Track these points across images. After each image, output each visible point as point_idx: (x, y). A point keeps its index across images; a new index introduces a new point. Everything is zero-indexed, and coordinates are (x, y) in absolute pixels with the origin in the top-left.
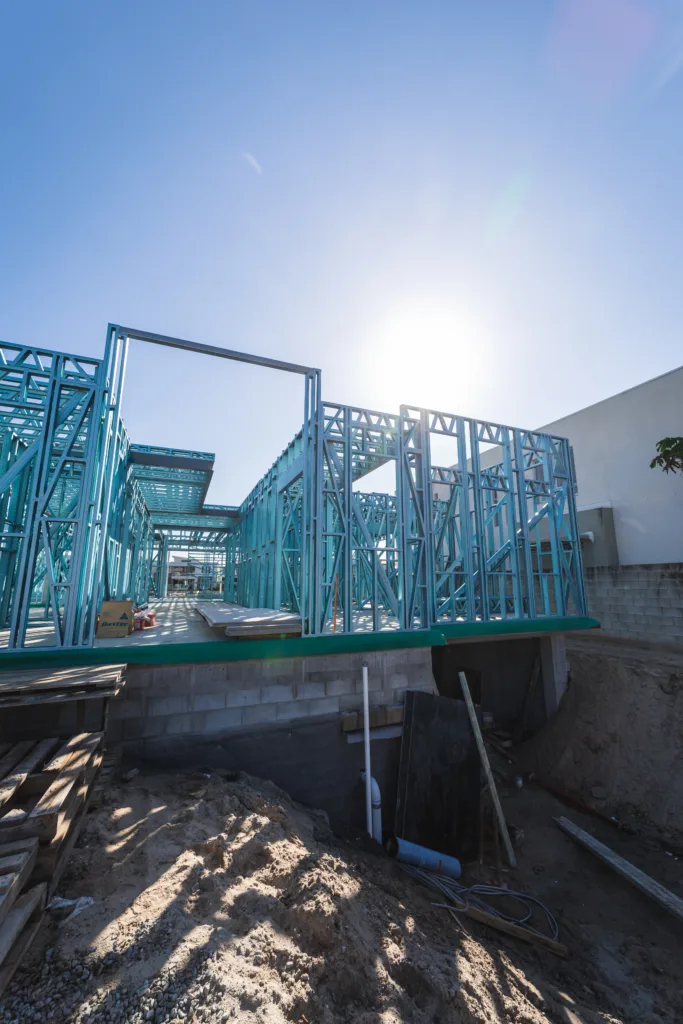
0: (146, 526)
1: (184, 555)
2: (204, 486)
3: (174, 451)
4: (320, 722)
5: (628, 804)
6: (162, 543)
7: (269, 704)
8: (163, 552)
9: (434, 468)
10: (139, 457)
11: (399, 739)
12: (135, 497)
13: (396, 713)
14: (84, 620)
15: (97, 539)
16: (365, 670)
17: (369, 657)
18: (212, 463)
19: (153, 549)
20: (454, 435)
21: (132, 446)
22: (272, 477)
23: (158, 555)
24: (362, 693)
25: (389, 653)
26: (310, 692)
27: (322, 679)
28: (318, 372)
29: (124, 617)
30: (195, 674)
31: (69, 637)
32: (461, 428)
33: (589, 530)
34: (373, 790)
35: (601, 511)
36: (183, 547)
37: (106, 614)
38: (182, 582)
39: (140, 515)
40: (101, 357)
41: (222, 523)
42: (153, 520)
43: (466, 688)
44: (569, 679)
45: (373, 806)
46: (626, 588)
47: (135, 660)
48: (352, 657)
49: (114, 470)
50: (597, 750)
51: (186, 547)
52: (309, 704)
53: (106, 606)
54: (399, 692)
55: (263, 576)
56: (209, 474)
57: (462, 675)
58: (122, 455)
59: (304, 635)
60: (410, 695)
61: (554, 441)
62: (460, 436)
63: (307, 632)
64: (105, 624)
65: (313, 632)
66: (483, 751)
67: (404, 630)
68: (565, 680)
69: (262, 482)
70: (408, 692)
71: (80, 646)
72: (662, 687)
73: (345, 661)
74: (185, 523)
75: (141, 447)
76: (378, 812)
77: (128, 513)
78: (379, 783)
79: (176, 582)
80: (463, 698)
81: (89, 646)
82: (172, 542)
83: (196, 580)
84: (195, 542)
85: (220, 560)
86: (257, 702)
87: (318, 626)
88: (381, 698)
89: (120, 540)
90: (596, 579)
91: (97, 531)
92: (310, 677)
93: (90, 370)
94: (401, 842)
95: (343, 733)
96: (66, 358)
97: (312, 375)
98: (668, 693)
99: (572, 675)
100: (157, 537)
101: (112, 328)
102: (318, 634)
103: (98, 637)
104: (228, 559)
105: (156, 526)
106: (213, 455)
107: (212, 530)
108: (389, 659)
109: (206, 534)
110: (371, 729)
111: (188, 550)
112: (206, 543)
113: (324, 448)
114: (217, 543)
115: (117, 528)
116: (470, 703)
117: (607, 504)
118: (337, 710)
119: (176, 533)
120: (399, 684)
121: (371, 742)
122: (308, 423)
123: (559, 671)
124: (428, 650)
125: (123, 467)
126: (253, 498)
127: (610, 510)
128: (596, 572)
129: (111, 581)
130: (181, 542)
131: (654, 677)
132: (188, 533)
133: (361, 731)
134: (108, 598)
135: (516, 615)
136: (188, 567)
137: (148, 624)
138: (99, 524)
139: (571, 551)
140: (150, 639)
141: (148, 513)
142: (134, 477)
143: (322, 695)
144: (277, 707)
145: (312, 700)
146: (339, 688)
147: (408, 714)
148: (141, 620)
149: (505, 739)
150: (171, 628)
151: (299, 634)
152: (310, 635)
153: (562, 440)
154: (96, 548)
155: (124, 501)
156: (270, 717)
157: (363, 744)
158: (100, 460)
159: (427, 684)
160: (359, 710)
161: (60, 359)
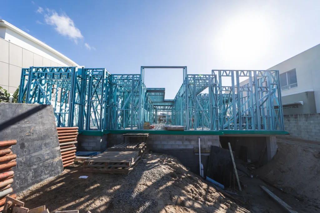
0: (152, 106)
1: (162, 112)
2: (163, 96)
3: (156, 88)
4: (188, 150)
5: (290, 187)
6: (156, 110)
7: (177, 144)
8: (156, 111)
9: (223, 87)
10: (149, 91)
11: (209, 156)
12: (149, 99)
13: (208, 150)
14: (141, 125)
15: (142, 110)
16: (199, 139)
17: (201, 137)
18: (164, 90)
19: (154, 111)
20: (230, 76)
21: (147, 88)
22: (179, 92)
23: (155, 113)
24: (199, 145)
25: (207, 136)
26: (186, 143)
27: (190, 141)
28: (186, 67)
29: (148, 125)
30: (162, 137)
31: (139, 128)
32: (233, 74)
33: (302, 101)
34: (201, 166)
35: (307, 93)
36: (161, 110)
37: (145, 125)
38: (162, 120)
39: (150, 103)
40: (140, 74)
41: (170, 104)
42: (153, 104)
43: (230, 147)
44: (277, 151)
45: (201, 169)
46: (311, 122)
47: (151, 133)
48: (197, 136)
49: (144, 95)
50: (283, 172)
51: (162, 110)
52: (186, 145)
53: (145, 123)
54: (209, 145)
55: (179, 117)
56: (164, 93)
57: (229, 143)
58: (145, 91)
59: (184, 130)
60: (212, 147)
61: (272, 72)
62: (233, 76)
63: (185, 130)
64: (145, 127)
65: (187, 130)
66: (234, 163)
67: (211, 131)
68: (275, 150)
69: (178, 93)
70: (212, 146)
71: (141, 130)
72: (314, 156)
73: (195, 137)
74: (161, 104)
75: (149, 88)
76: (203, 171)
77: (147, 103)
78: (203, 165)
79: (161, 120)
80: (229, 149)
81: (143, 130)
82: (159, 109)
83: (166, 119)
84: (164, 109)
85: (170, 113)
86: (174, 144)
87: (188, 129)
88: (204, 146)
89: (146, 110)
90: (299, 119)
91: (142, 108)
92: (186, 140)
93: (138, 76)
94: (207, 177)
95: (194, 153)
96: (134, 75)
97: (185, 68)
98: (316, 158)
99: (279, 150)
100: (155, 108)
101: (142, 67)
102: (188, 130)
103: (144, 129)
104: (172, 113)
105: (154, 106)
106: (164, 89)
107: (168, 106)
108: (206, 137)
109: (167, 107)
110: (201, 153)
111: (163, 111)
112: (167, 109)
113: (188, 86)
114: (170, 109)
115: (146, 107)
116: (231, 151)
117: (311, 90)
118: (193, 148)
119: (159, 107)
120: (210, 144)
121: (201, 155)
122: (184, 81)
123: (273, 148)
124: (218, 136)
125: (146, 94)
126: (176, 97)
127: (313, 93)
128: (298, 116)
129: (145, 118)
130: (161, 109)
131: (312, 152)
132: (162, 107)
133: (199, 153)
134: (145, 122)
135: (253, 129)
136: (164, 116)
137: (153, 128)
138: (143, 107)
139: (278, 109)
140: (153, 130)
141: (152, 103)
142: (148, 95)
143: (189, 144)
144: (179, 145)
145: (187, 145)
146: (193, 143)
147: (211, 151)
148: (152, 126)
149: (253, 167)
150: (158, 129)
151: (183, 130)
152: (186, 130)
153: (276, 71)
154: (142, 112)
155: (146, 102)
156: (177, 147)
157: (199, 155)
158: (142, 94)
159: (218, 144)
160: (198, 148)
161: (133, 75)
